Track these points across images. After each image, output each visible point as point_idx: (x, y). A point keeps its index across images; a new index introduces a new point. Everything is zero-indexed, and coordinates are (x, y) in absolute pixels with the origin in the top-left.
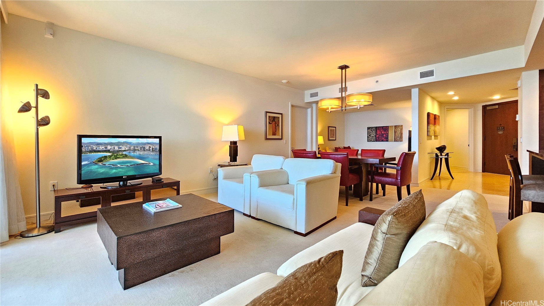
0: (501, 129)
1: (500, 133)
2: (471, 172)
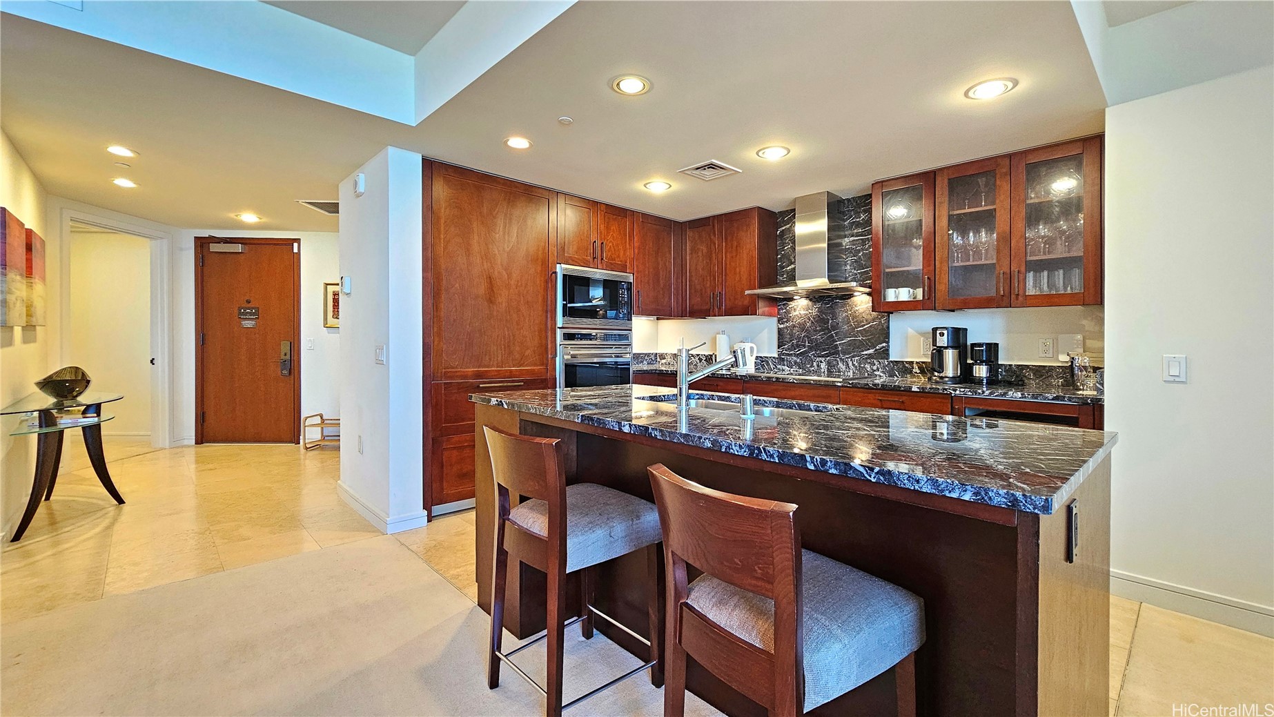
0: (251, 314)
1: (248, 324)
2: (162, 449)
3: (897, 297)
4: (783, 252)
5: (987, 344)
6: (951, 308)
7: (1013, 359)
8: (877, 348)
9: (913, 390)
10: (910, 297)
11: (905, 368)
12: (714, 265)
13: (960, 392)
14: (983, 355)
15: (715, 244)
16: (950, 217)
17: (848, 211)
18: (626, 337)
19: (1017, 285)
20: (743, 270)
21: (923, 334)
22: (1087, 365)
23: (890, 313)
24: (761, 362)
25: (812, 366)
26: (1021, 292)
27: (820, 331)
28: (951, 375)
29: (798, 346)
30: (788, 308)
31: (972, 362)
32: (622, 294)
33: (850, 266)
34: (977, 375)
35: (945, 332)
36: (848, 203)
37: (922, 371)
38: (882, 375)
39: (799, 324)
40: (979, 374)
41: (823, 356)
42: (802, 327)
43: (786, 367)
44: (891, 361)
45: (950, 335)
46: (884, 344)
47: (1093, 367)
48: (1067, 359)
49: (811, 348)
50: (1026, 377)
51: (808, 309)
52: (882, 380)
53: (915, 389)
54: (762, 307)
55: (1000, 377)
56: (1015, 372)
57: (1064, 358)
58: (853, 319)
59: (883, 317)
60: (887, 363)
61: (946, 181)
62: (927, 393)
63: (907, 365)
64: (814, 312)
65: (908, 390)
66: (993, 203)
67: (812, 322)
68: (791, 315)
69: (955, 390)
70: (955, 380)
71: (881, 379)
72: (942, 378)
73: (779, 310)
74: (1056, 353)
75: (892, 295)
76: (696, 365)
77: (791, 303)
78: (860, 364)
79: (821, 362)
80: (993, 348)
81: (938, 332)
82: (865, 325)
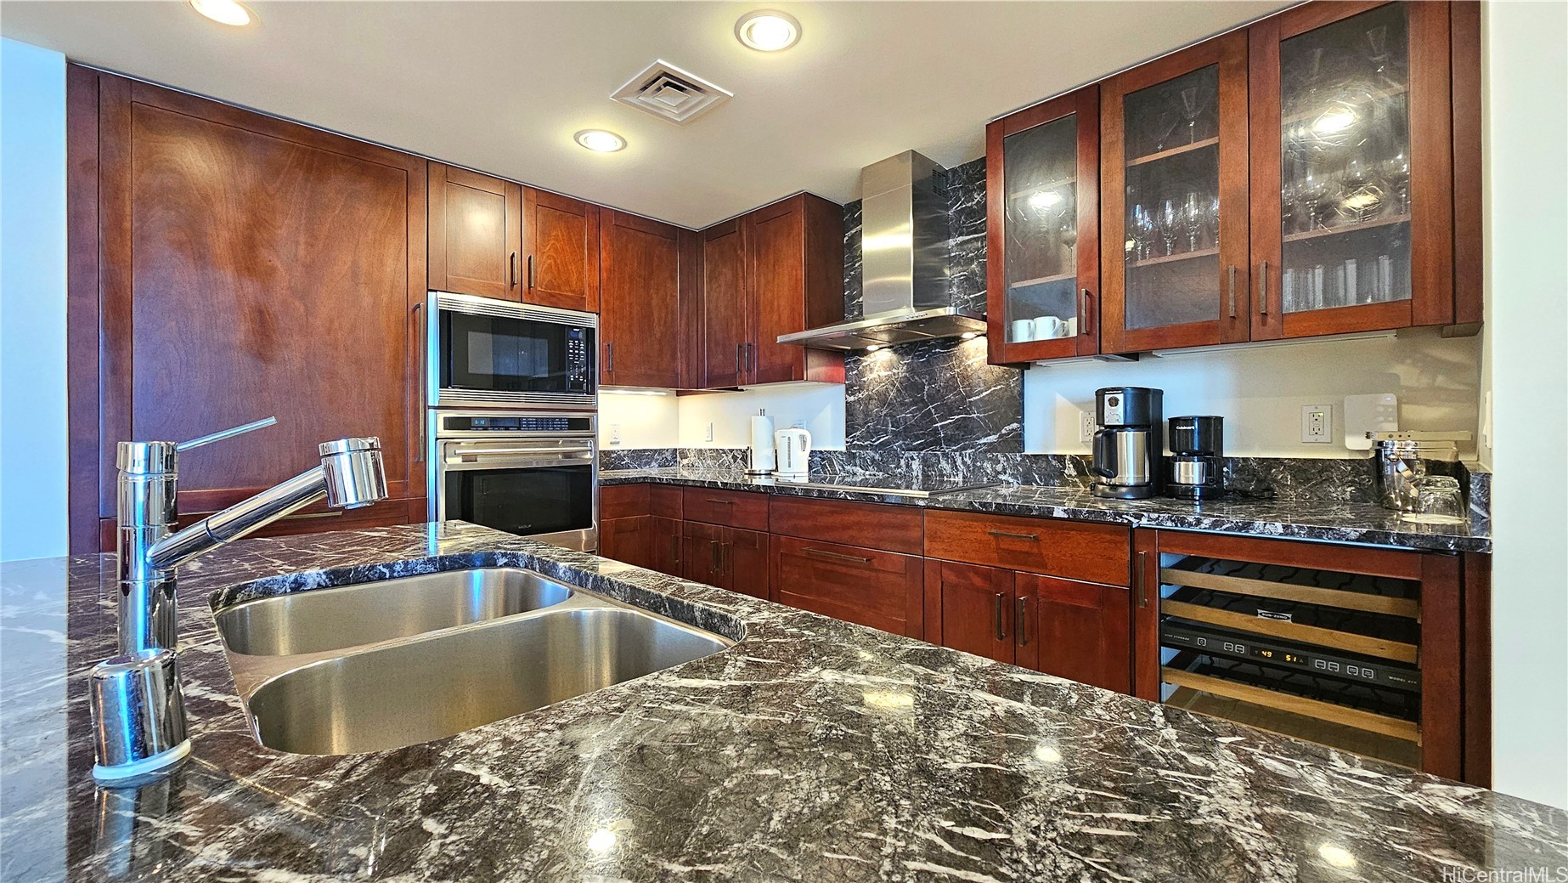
3: (1032, 334)
4: (853, 273)
5: (1200, 418)
6: (1130, 348)
7: (1248, 447)
8: (1003, 431)
9: (1055, 515)
10: (1055, 333)
11: (1050, 468)
12: (742, 299)
13: (1150, 519)
14: (1193, 439)
15: (742, 262)
16: (1129, 171)
17: (953, 190)
18: (584, 424)
19: (1263, 293)
20: (783, 303)
21: (1080, 404)
22: (1413, 457)
23: (1025, 366)
24: (819, 461)
25: (898, 466)
26: (1272, 309)
27: (912, 404)
28: (1132, 482)
29: (877, 432)
30: (861, 368)
31: (1171, 454)
32: (574, 349)
33: (958, 287)
34: (1183, 481)
35: (1120, 397)
36: (953, 176)
37: (1081, 472)
38: (1011, 480)
39: (878, 393)
40: (1187, 478)
41: (914, 449)
42: (883, 399)
43: (858, 468)
44: (1027, 456)
45: (1129, 403)
46: (1015, 425)
47: (1427, 461)
48: (1367, 444)
49: (896, 435)
50: (1275, 481)
51: (891, 367)
52: (1011, 490)
53: (1059, 513)
54: (816, 367)
55: (1226, 483)
56: (1254, 473)
57: (1358, 444)
58: (962, 382)
59: (1012, 375)
60: (1019, 459)
61: (1120, 99)
62: (1081, 521)
63: (1054, 463)
64: (901, 371)
65: (1046, 516)
66: (1214, 131)
67: (898, 390)
68: (865, 379)
69: (1139, 517)
70: (1141, 491)
71: (1009, 490)
72: (1114, 487)
73: (847, 371)
74: (1341, 432)
75: (1024, 331)
76: (728, 467)
77: (865, 358)
78: (974, 461)
79: (913, 459)
80: (1212, 426)
81: (1107, 397)
82: (982, 392)
